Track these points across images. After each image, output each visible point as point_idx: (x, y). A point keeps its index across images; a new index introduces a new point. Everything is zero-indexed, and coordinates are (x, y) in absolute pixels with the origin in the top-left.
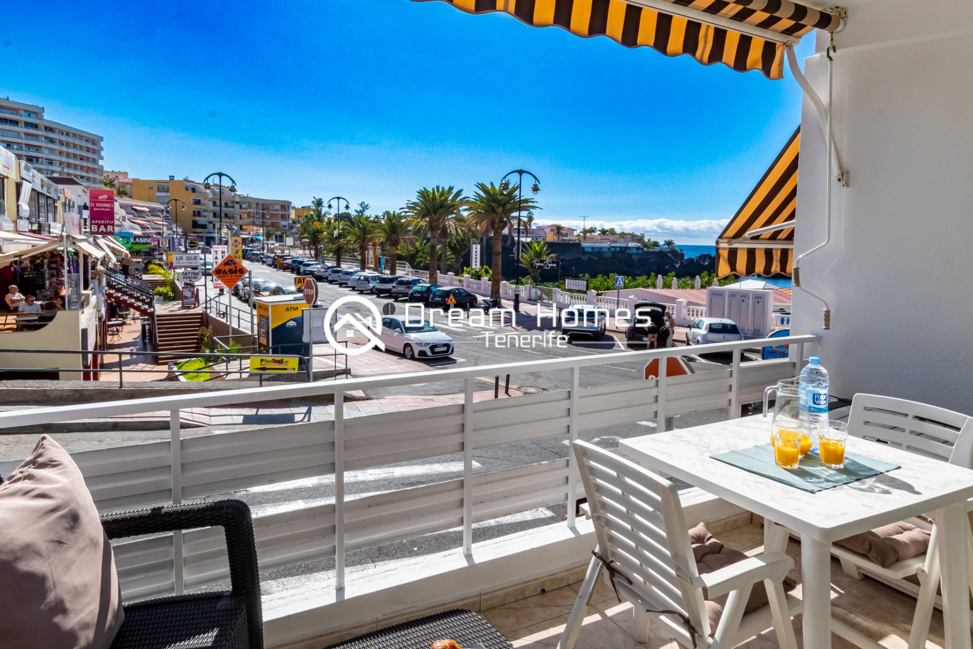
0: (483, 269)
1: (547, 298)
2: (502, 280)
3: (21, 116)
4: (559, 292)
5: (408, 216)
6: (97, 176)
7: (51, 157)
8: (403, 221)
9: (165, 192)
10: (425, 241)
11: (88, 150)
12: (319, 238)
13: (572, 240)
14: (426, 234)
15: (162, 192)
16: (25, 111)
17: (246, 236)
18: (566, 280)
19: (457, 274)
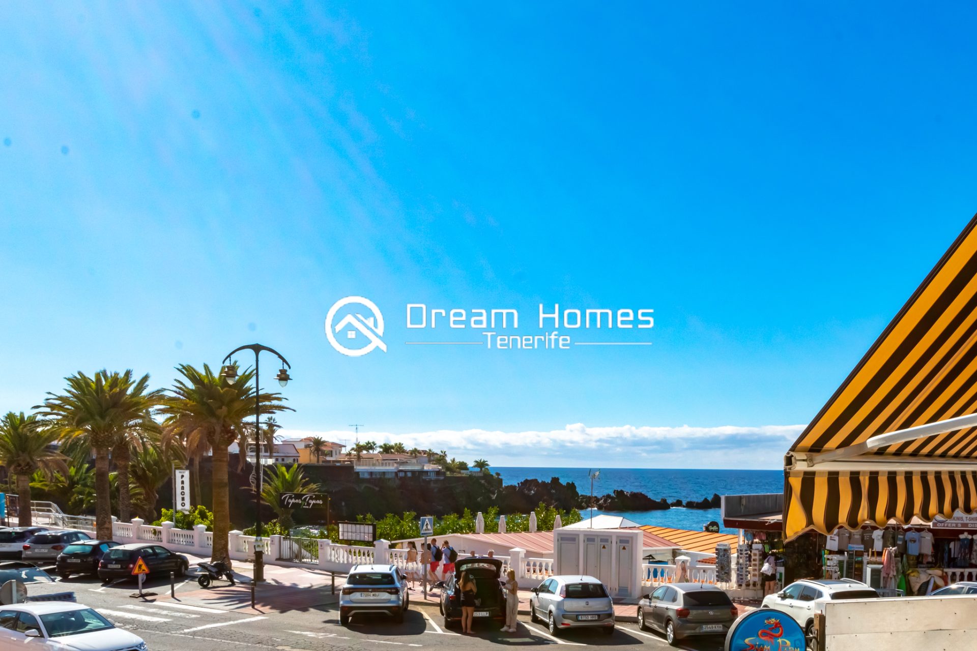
0: (197, 512)
1: (308, 554)
2: (232, 529)
4: (328, 544)
5: (50, 421)
8: (39, 430)
10: (87, 466)
13: (339, 462)
14: (87, 452)
18: (340, 525)
19: (149, 520)
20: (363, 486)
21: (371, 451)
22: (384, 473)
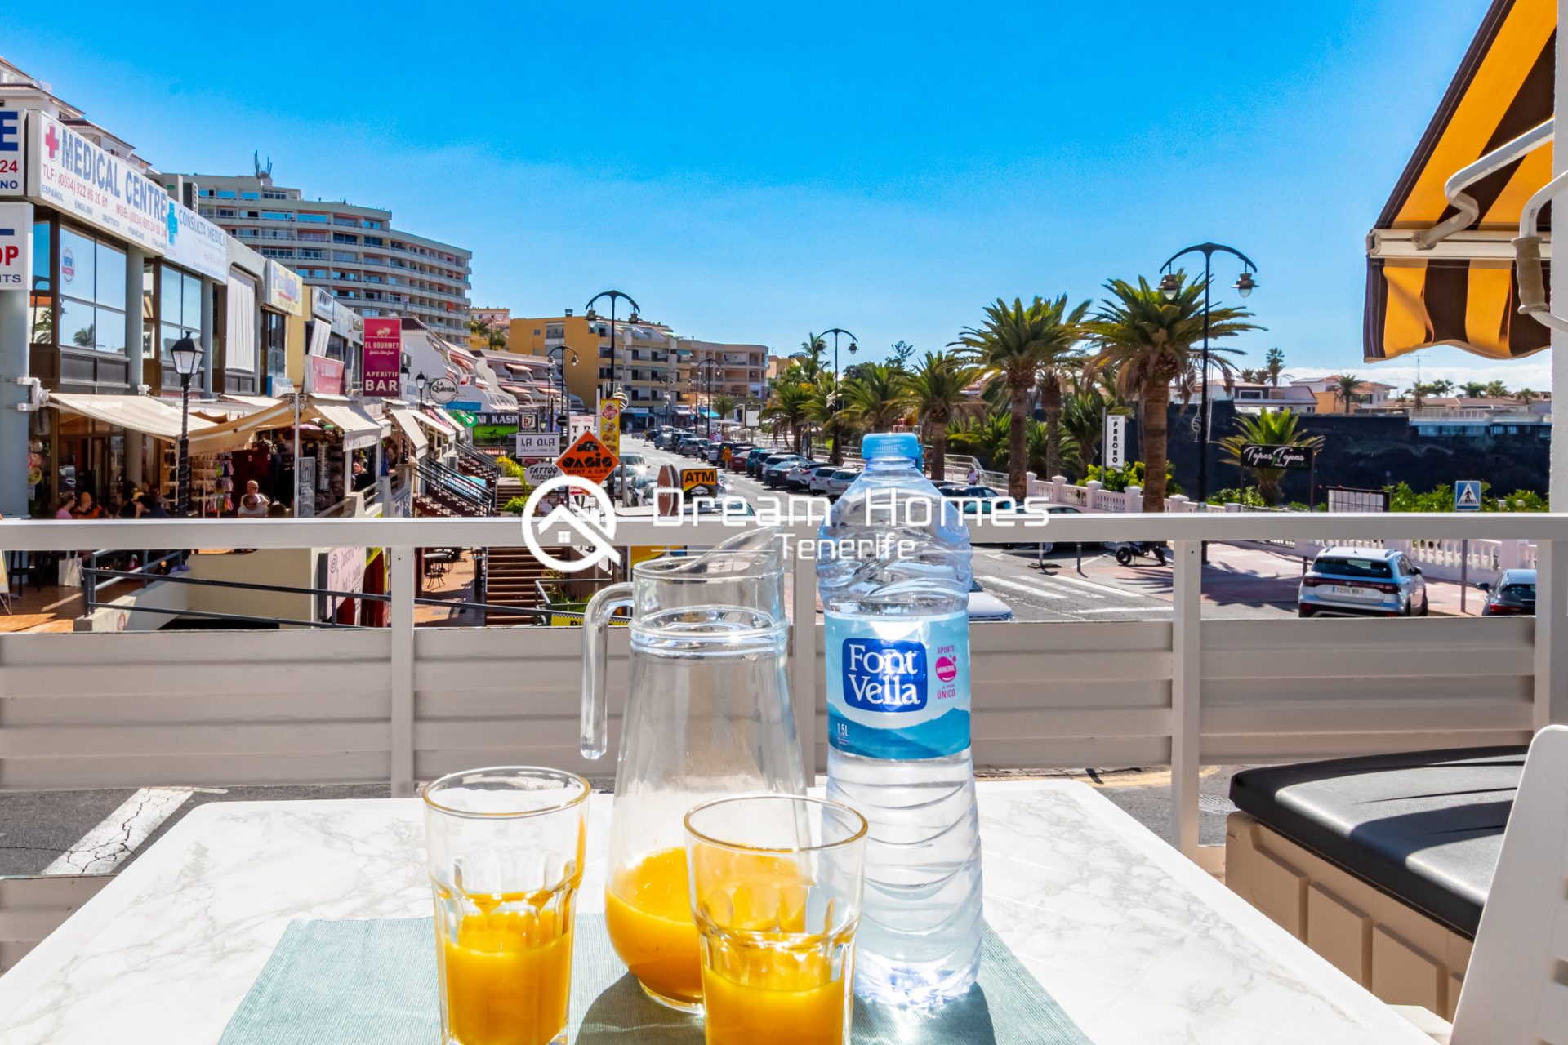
2: (1172, 493)
3: (361, 227)
5: (964, 359)
6: (461, 317)
7: (398, 289)
8: (956, 370)
9: (557, 337)
11: (450, 274)
12: (799, 410)
15: (553, 337)
16: (367, 219)
17: (687, 412)
18: (1331, 492)
20: (1424, 448)
21: (1443, 395)
22: (1464, 428)
